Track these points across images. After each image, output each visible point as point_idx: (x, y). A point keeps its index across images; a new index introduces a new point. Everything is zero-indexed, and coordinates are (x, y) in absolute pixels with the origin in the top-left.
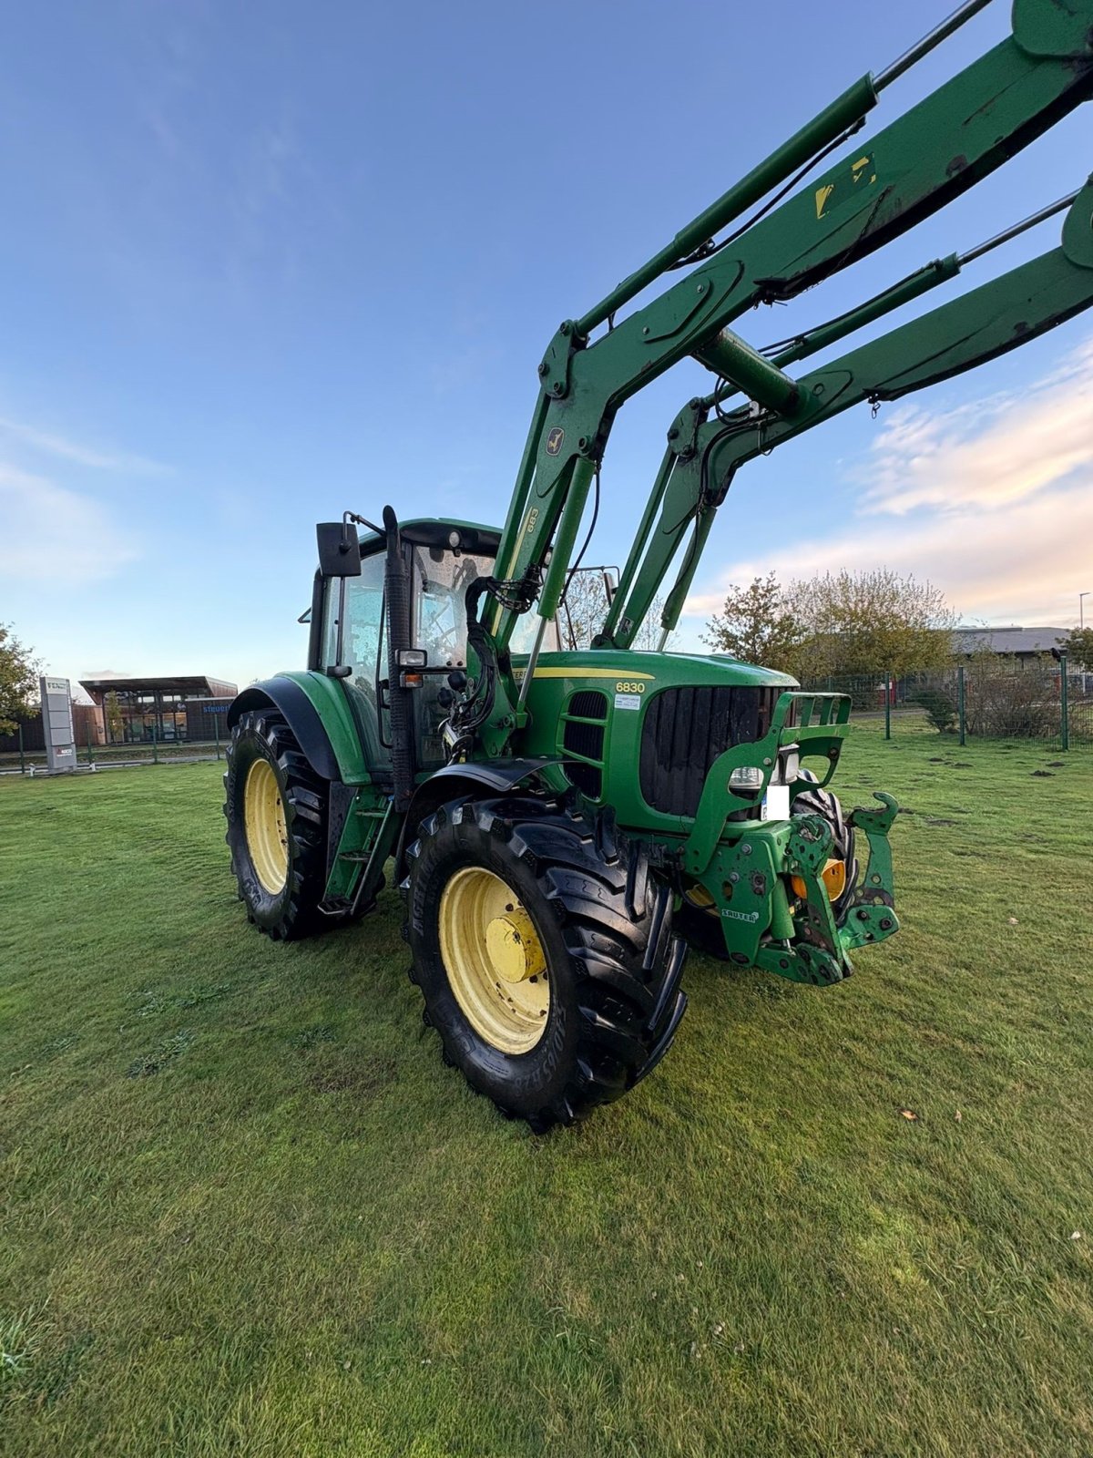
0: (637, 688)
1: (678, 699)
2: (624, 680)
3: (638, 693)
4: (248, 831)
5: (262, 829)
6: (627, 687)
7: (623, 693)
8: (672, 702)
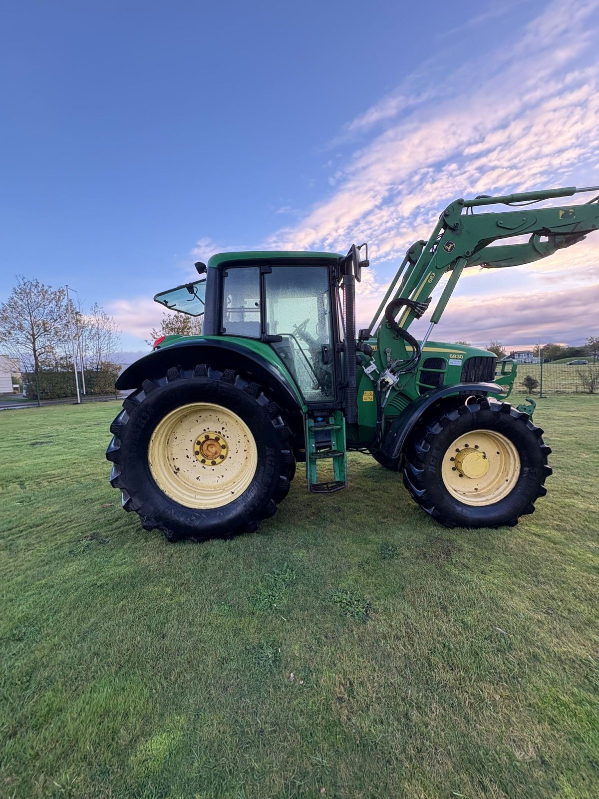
0: (459, 357)
1: (475, 361)
2: (453, 353)
3: (460, 359)
4: (152, 469)
5: (160, 466)
6: (455, 356)
7: (453, 358)
8: (473, 362)
